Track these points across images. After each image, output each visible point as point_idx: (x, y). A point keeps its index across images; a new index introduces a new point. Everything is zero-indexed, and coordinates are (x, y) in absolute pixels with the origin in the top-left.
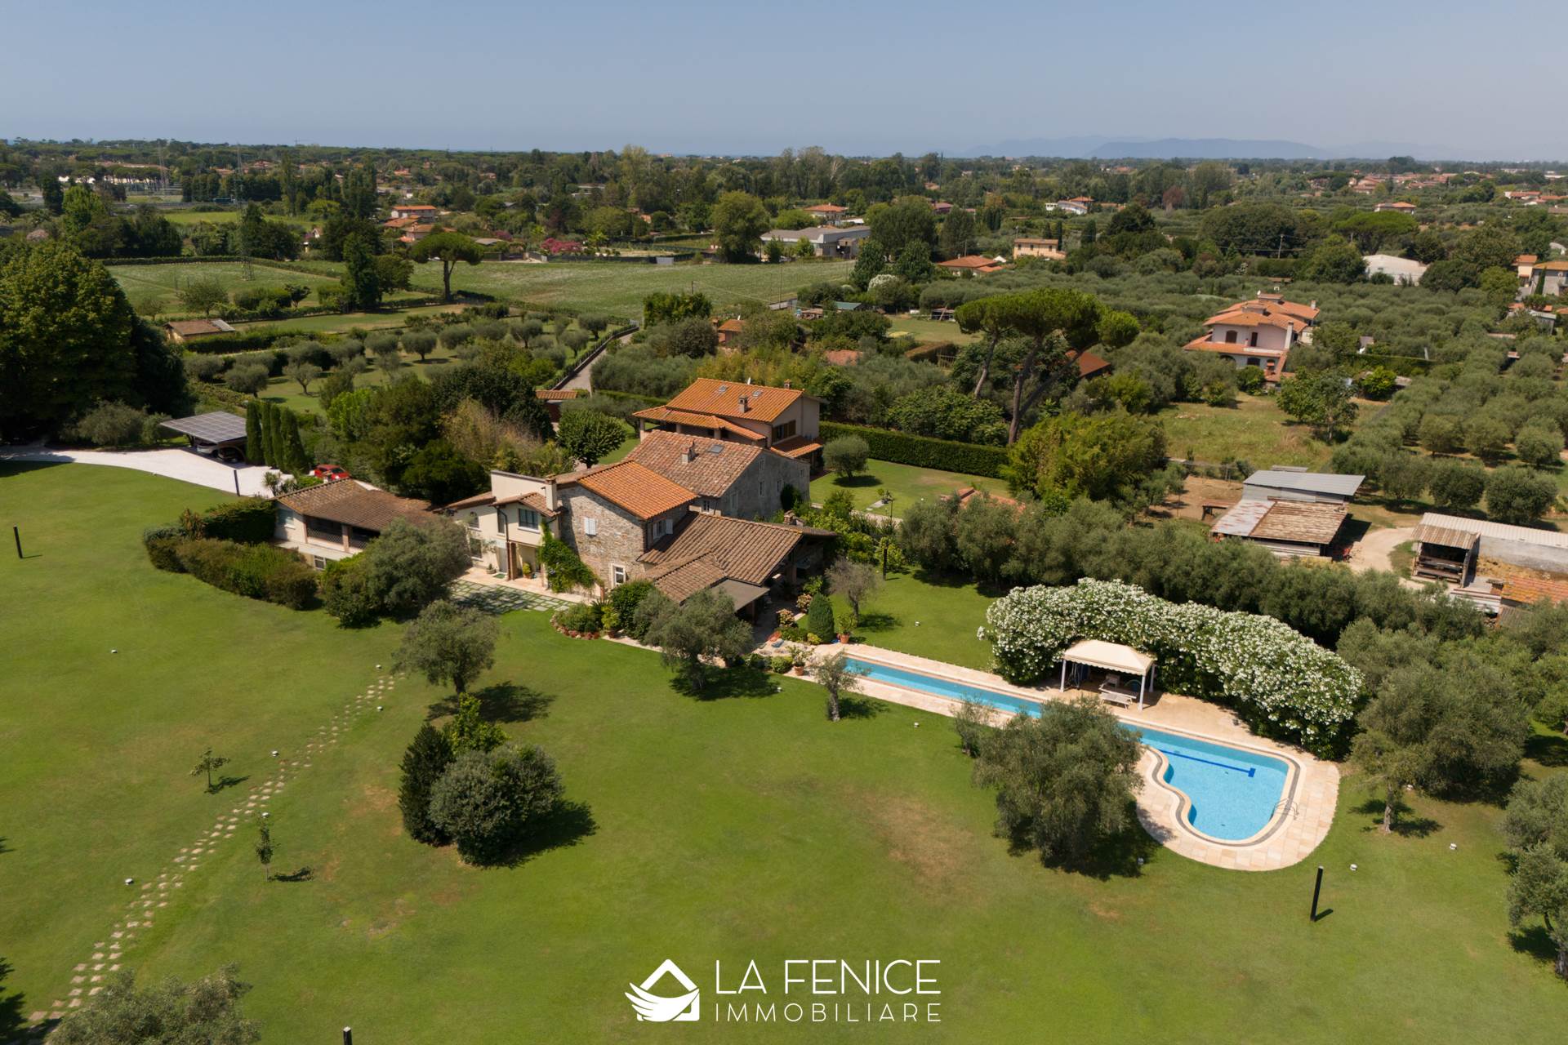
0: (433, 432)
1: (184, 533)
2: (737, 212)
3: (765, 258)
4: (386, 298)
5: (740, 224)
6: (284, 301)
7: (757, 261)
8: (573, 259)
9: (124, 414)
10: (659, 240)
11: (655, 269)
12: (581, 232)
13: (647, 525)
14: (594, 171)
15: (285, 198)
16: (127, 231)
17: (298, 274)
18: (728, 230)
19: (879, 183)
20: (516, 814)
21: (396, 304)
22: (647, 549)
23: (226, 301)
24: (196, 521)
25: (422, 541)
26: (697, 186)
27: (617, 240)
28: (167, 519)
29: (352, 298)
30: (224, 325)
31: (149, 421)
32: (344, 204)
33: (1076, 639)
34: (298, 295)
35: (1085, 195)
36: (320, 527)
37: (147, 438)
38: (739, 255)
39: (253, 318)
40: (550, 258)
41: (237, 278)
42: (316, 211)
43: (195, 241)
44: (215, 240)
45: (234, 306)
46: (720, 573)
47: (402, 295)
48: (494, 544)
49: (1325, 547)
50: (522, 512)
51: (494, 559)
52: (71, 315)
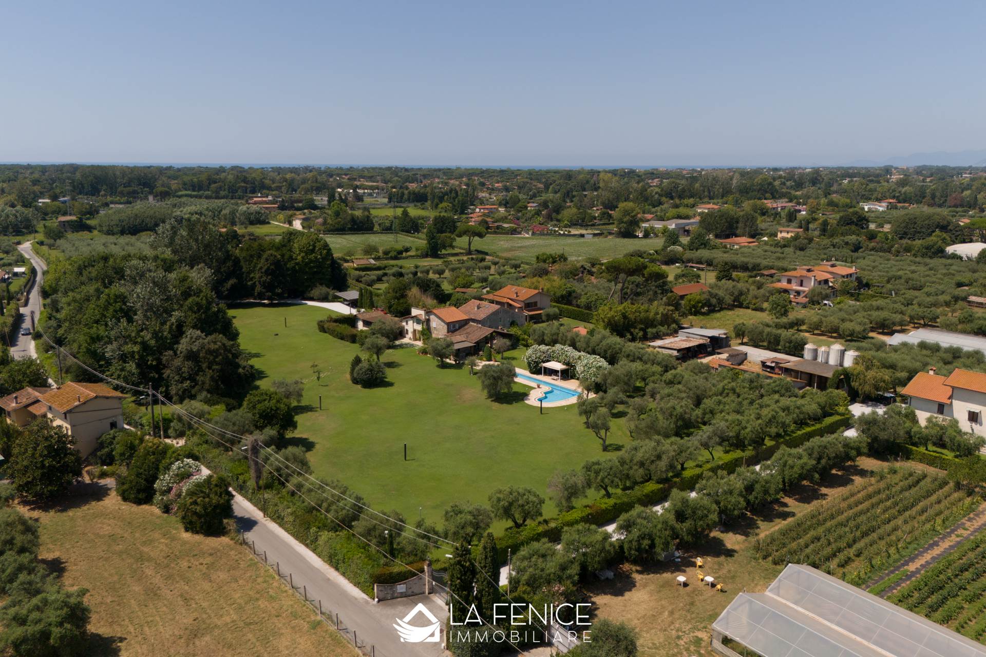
0: (403, 296)
1: (328, 321)
2: (626, 212)
3: (641, 235)
4: (444, 252)
5: (627, 219)
6: (400, 252)
7: (637, 237)
8: (544, 235)
9: (323, 290)
11: (582, 240)
12: (558, 220)
13: (448, 324)
14: (595, 184)
15: (429, 202)
16: (353, 220)
17: (417, 240)
18: (622, 221)
20: (372, 376)
21: (446, 255)
22: (448, 332)
23: (378, 252)
24: (331, 318)
26: (641, 194)
27: (576, 225)
28: (324, 317)
29: (427, 252)
30: (373, 262)
31: (331, 292)
32: (454, 206)
33: (548, 361)
34: (407, 250)
35: (894, 197)
36: (366, 323)
37: (330, 298)
38: (628, 234)
39: (387, 259)
40: (533, 234)
41: (391, 241)
42: (442, 208)
43: (379, 225)
44: (388, 224)
45: (381, 254)
46: (464, 339)
47: (450, 251)
48: (410, 330)
49: (679, 351)
50: (417, 320)
51: (410, 335)
52: (312, 256)
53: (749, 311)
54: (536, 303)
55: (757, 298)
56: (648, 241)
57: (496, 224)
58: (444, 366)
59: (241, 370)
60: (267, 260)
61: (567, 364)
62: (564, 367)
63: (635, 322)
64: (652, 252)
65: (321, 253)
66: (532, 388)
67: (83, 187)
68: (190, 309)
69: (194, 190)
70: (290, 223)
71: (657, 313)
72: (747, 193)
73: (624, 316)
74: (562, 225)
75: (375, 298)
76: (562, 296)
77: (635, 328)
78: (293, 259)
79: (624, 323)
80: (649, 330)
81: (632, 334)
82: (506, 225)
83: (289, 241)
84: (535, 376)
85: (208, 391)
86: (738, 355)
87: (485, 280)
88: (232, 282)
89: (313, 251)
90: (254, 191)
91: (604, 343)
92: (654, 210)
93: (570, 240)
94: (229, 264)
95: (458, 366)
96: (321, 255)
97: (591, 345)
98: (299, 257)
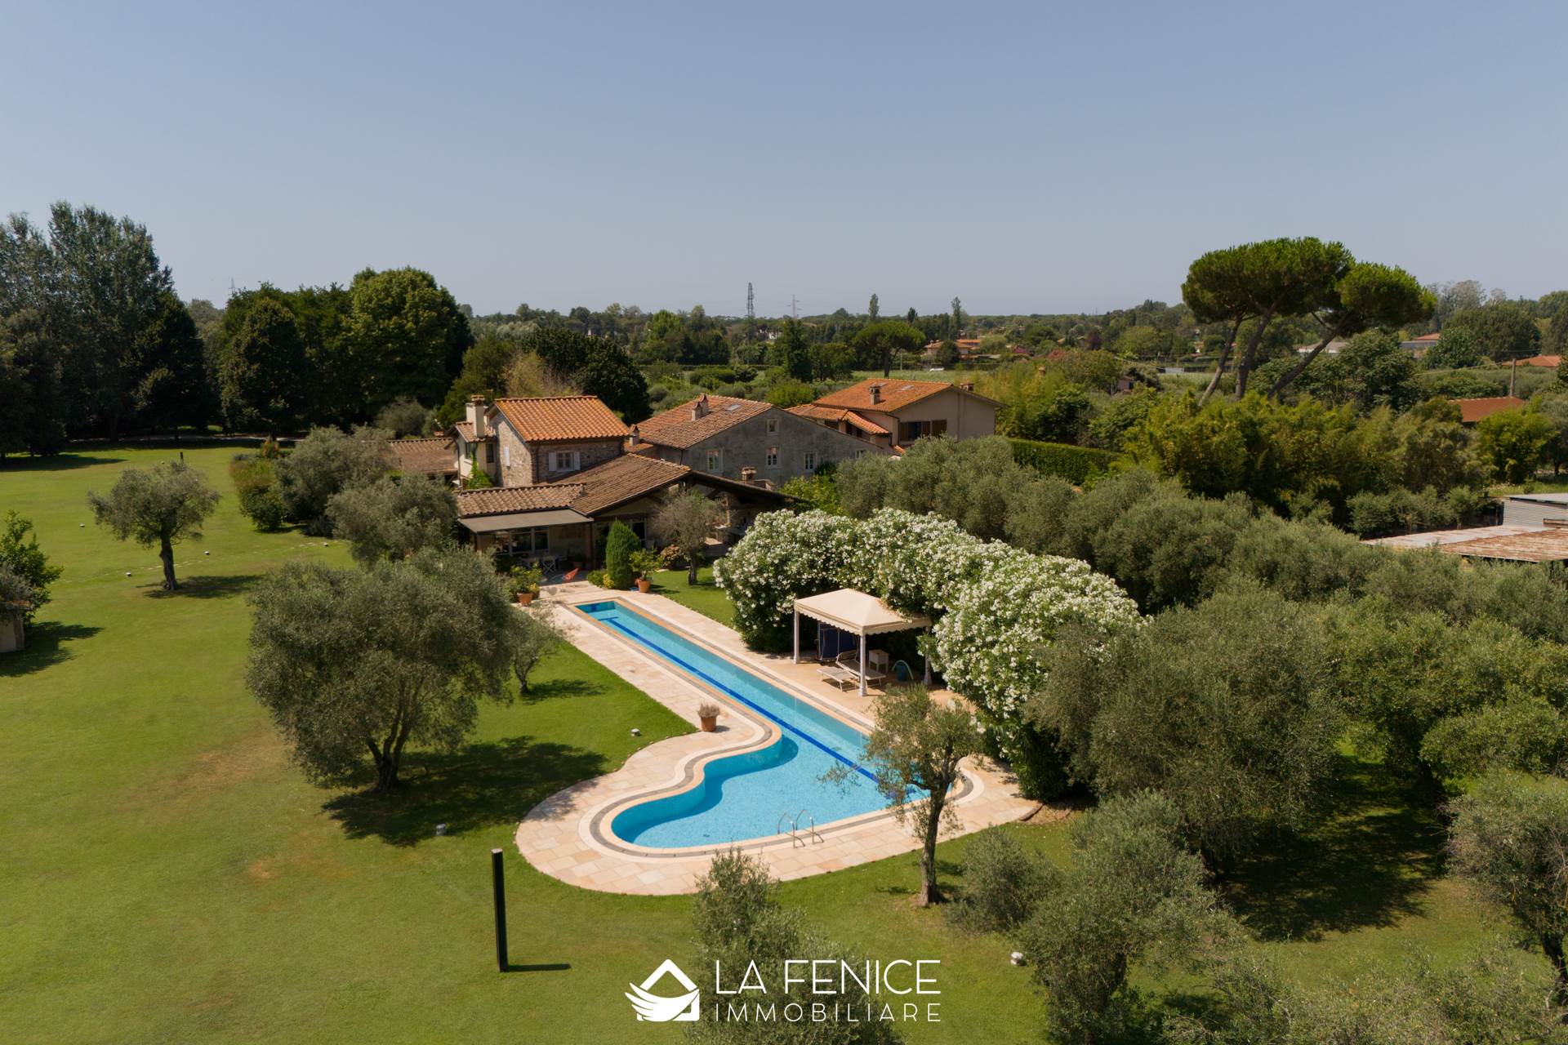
13: (538, 451)
22: (537, 478)
46: (566, 501)
52: (391, 324)
57: (977, 356)
62: (893, 618)
63: (1298, 468)
65: (416, 316)
76: (1046, 419)
77: (1298, 488)
78: (340, 329)
79: (1249, 464)
80: (1361, 499)
82: (997, 356)
88: (160, 373)
89: (396, 309)
91: (1139, 511)
96: (416, 323)
98: (358, 326)
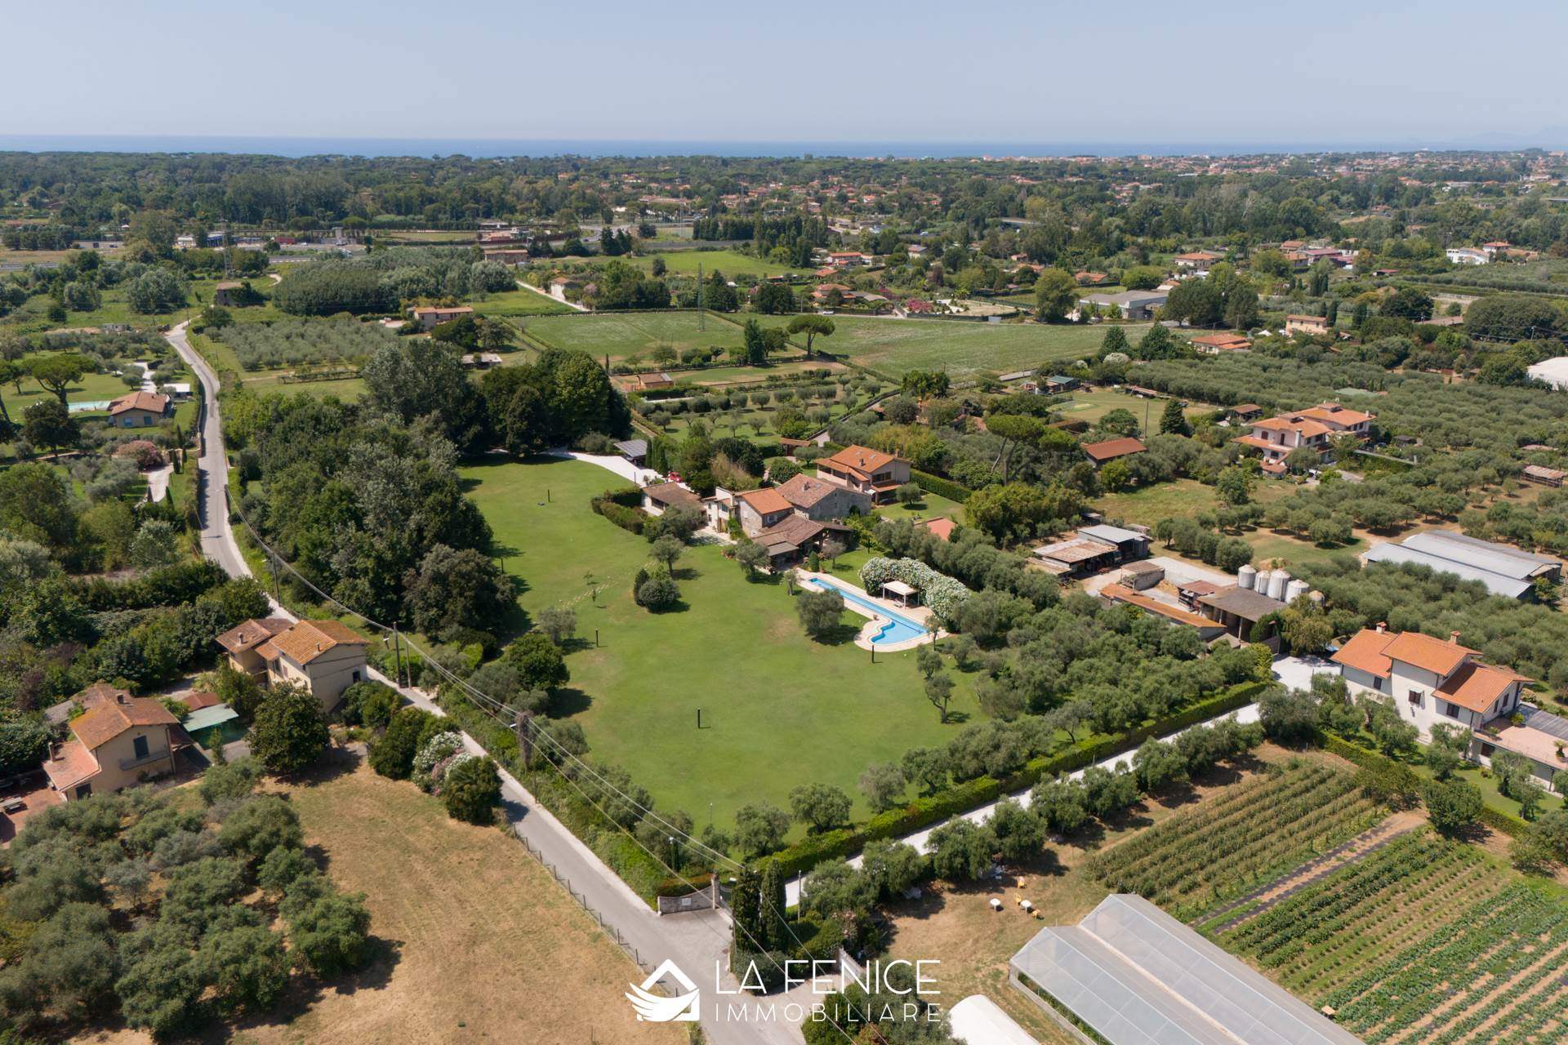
0: (706, 466)
1: (605, 499)
2: (1054, 285)
3: (1075, 319)
4: (769, 357)
5: (1054, 294)
6: (707, 358)
7: (1070, 322)
8: (926, 315)
9: (600, 438)
10: (1015, 293)
11: (983, 328)
12: (952, 286)
15: (756, 242)
16: (640, 291)
17: (732, 327)
18: (1044, 297)
19: (1287, 221)
20: (663, 599)
21: (774, 361)
22: (763, 526)
23: (674, 357)
24: (610, 495)
25: (679, 512)
26: (1092, 229)
27: (978, 294)
28: (599, 492)
29: (747, 357)
30: (668, 377)
31: (610, 442)
32: (794, 250)
33: (891, 580)
36: (657, 502)
37: (607, 450)
38: (1055, 317)
39: (686, 370)
40: (911, 312)
41: (695, 331)
42: (776, 255)
43: (678, 297)
44: (691, 294)
45: (679, 361)
46: (784, 539)
47: (782, 354)
48: (714, 518)
49: (1071, 564)
50: (723, 506)
51: (713, 523)
52: (583, 391)
53: (1197, 484)
54: (888, 475)
55: (1209, 466)
56: (1084, 331)
57: (855, 294)
58: (756, 578)
59: (499, 596)
60: (522, 399)
61: (916, 586)
62: (911, 591)
63: (1020, 515)
64: (1080, 363)
65: (595, 384)
66: (867, 620)
67: (238, 210)
68: (433, 509)
69: (399, 213)
70: (547, 288)
71: (1053, 500)
72: (1266, 226)
73: (1005, 507)
74: (958, 293)
75: (669, 455)
76: (929, 460)
77: (1020, 522)
78: (556, 395)
79: (1004, 517)
80: (1040, 526)
81: (1014, 532)
82: (870, 297)
83: (551, 366)
84: (873, 599)
85: (461, 624)
86: (1151, 573)
87: (824, 419)
88: (476, 429)
89: (583, 383)
90: (488, 215)
91: (968, 556)
92: (1107, 262)
93: (965, 330)
94: (471, 404)
95: (774, 579)
96: (595, 388)
97: (951, 557)
98: (565, 392)
